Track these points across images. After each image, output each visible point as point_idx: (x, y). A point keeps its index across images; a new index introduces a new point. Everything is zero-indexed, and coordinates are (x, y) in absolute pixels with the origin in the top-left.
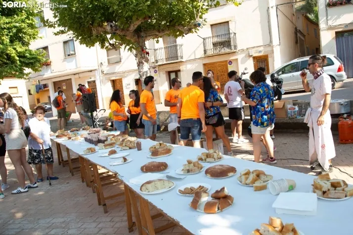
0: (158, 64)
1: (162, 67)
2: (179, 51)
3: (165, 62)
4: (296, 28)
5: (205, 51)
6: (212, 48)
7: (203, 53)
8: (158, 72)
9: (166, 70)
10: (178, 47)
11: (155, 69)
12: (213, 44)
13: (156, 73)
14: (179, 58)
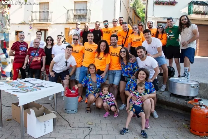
0: (33, 22)
1: (36, 25)
2: (49, 15)
3: (38, 22)
4: (129, 16)
5: (67, 19)
6: (73, 17)
7: (66, 20)
8: (32, 28)
9: (38, 28)
10: (49, 13)
11: (31, 26)
12: (74, 15)
13: (31, 29)
14: (49, 21)
